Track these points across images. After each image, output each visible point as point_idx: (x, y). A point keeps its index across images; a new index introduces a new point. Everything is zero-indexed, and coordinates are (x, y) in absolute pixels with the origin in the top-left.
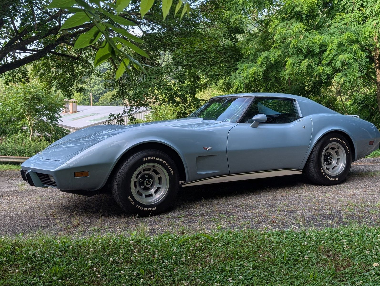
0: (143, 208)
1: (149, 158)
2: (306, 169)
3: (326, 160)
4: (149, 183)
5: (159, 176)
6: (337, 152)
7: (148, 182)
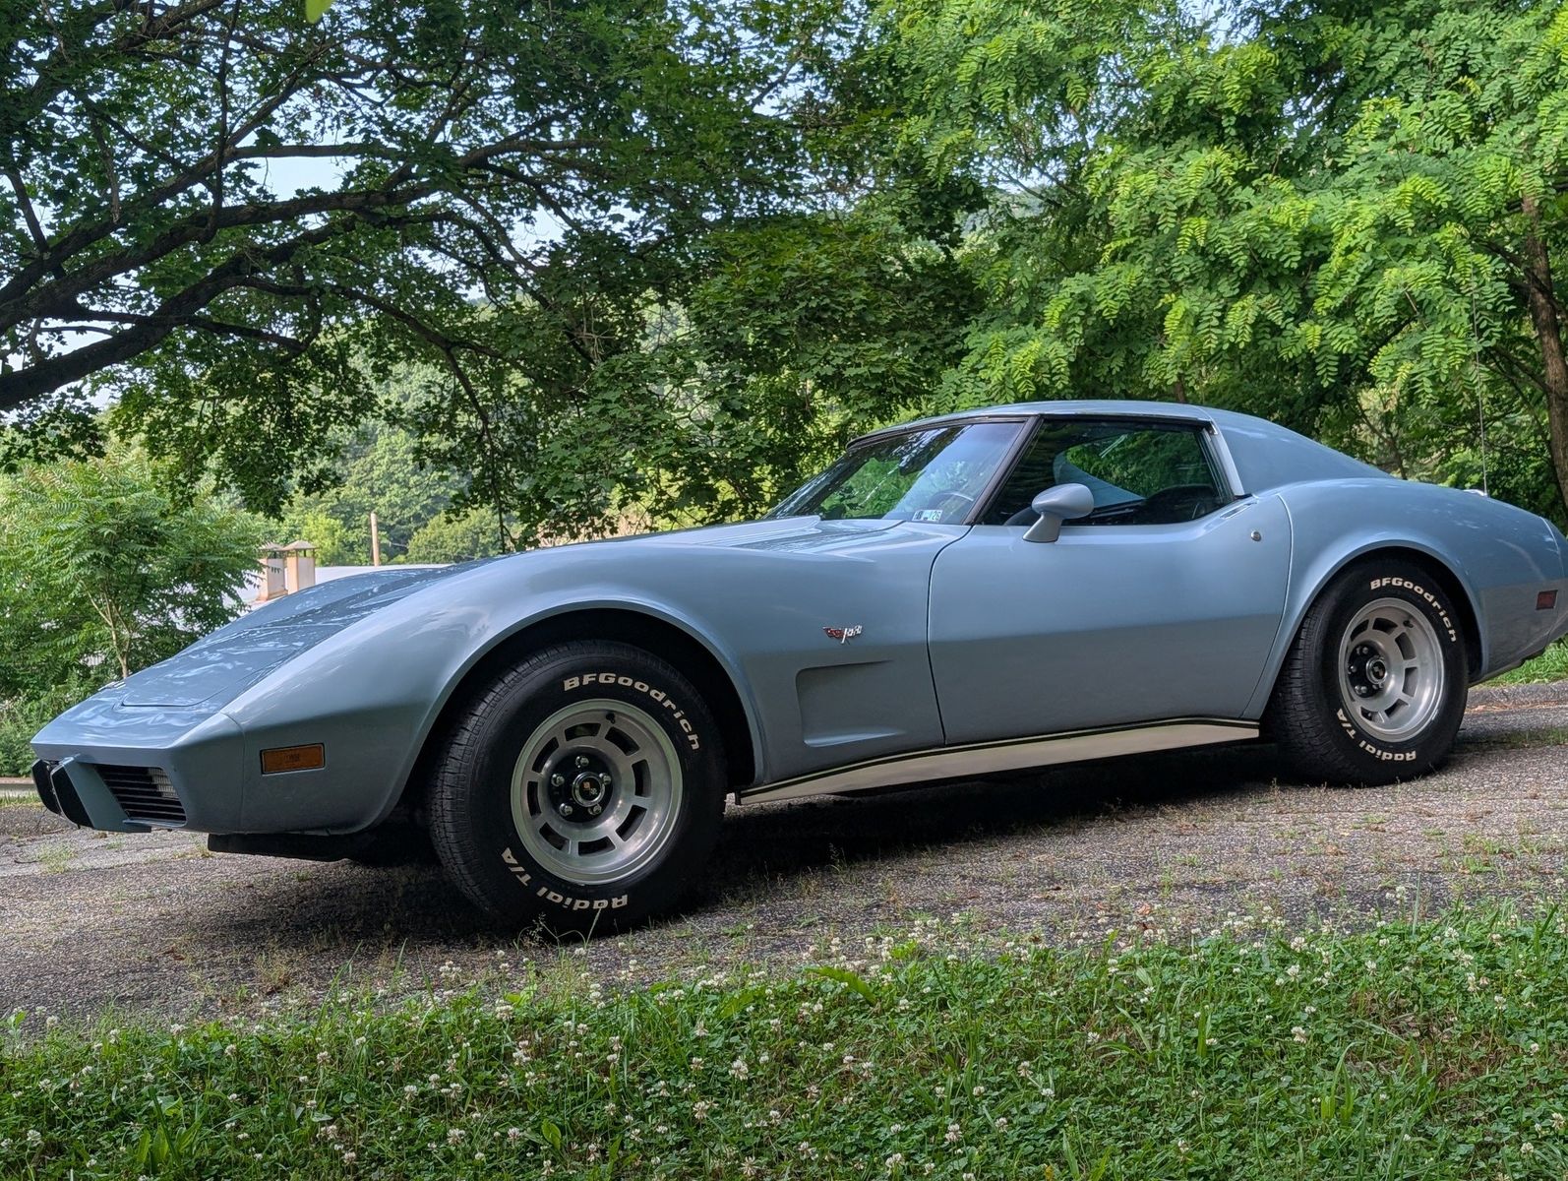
0: (569, 901)
1: (587, 679)
2: (1273, 717)
3: (1358, 678)
4: (594, 791)
5: (635, 758)
6: (1401, 641)
7: (587, 785)
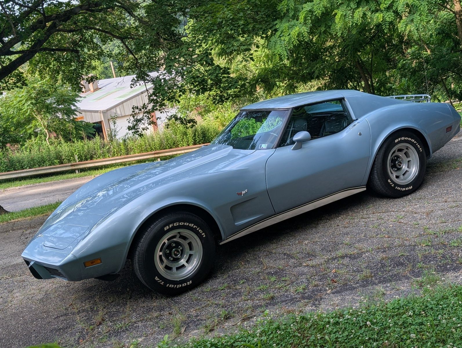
1: (171, 226)
2: (370, 184)
3: (394, 166)
4: (178, 253)
5: (188, 241)
6: (406, 154)
7: (176, 252)
